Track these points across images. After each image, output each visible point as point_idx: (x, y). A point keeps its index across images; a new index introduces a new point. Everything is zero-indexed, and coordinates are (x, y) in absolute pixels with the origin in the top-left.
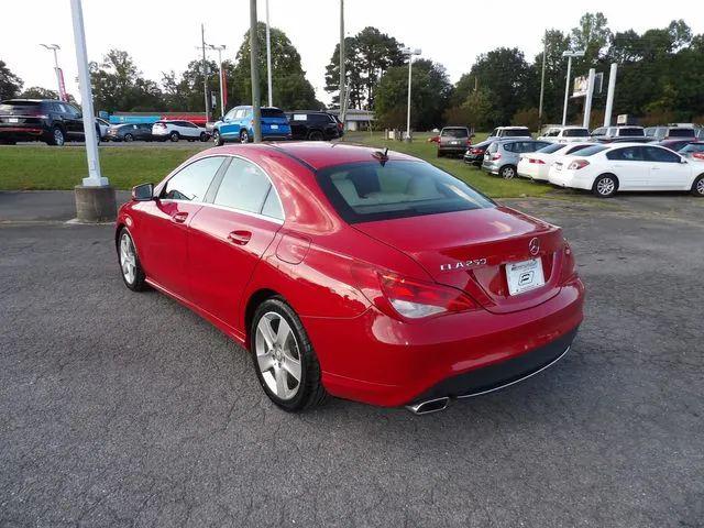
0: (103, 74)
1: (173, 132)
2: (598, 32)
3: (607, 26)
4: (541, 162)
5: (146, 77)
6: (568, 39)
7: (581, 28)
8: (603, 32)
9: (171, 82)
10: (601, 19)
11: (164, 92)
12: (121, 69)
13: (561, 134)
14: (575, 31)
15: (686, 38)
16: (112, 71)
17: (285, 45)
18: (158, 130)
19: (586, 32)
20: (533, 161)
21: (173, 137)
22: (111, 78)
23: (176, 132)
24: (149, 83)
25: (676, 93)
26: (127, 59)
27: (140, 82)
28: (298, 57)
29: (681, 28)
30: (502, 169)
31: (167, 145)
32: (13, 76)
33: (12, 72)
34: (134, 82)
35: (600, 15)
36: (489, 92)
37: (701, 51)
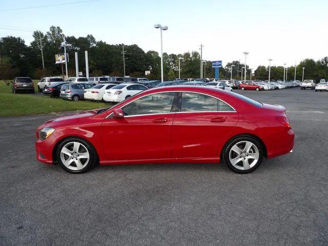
2: (59, 35)
3: (63, 33)
4: (97, 92)
6: (46, 36)
7: (51, 32)
8: (61, 35)
10: (59, 30)
14: (48, 33)
15: (94, 42)
19: (54, 34)
20: (93, 92)
25: (95, 63)
29: (91, 38)
30: (73, 97)
35: (58, 28)
36: (9, 58)
37: (101, 47)
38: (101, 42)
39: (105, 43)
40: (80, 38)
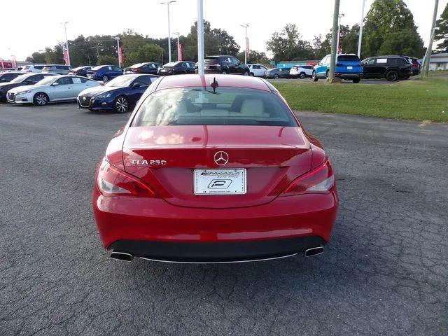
0: (280, 39)
1: (302, 73)
5: (304, 39)
9: (318, 41)
11: (314, 48)
12: (291, 36)
16: (286, 37)
17: (402, 8)
18: (293, 72)
22: (285, 41)
24: (306, 42)
26: (295, 29)
27: (301, 42)
28: (411, 17)
32: (236, 44)
33: (236, 42)
34: (297, 43)
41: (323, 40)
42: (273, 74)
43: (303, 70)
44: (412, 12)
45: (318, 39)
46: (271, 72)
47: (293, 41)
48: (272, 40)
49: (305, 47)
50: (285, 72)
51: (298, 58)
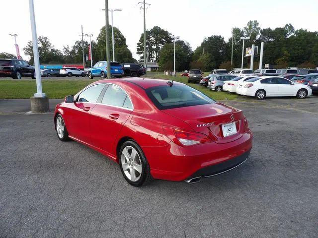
1: (69, 73)
2: (255, 29)
3: (259, 26)
4: (233, 85)
5: (55, 48)
6: (243, 32)
7: (248, 27)
8: (257, 29)
9: (67, 50)
10: (256, 23)
11: (64, 55)
12: (44, 45)
13: (241, 73)
14: (245, 28)
15: (292, 31)
16: (40, 45)
17: (119, 34)
18: (62, 72)
19: (250, 28)
20: (229, 84)
21: (70, 75)
23: (70, 73)
24: (57, 50)
25: (289, 54)
26: (47, 40)
27: (53, 50)
28: (125, 40)
29: (290, 27)
30: (216, 88)
31: (67, 78)
34: (50, 50)
35: (256, 22)
36: (209, 54)
37: (299, 36)
38: (301, 30)
39: (306, 30)
40: (277, 29)
41: (70, 50)
42: (46, 73)
43: (70, 71)
44: (125, 37)
45: (66, 49)
46: (45, 72)
47: (47, 49)
48: (28, 47)
49: (57, 54)
50: (56, 72)
51: (53, 61)
